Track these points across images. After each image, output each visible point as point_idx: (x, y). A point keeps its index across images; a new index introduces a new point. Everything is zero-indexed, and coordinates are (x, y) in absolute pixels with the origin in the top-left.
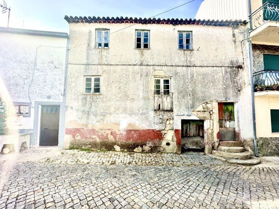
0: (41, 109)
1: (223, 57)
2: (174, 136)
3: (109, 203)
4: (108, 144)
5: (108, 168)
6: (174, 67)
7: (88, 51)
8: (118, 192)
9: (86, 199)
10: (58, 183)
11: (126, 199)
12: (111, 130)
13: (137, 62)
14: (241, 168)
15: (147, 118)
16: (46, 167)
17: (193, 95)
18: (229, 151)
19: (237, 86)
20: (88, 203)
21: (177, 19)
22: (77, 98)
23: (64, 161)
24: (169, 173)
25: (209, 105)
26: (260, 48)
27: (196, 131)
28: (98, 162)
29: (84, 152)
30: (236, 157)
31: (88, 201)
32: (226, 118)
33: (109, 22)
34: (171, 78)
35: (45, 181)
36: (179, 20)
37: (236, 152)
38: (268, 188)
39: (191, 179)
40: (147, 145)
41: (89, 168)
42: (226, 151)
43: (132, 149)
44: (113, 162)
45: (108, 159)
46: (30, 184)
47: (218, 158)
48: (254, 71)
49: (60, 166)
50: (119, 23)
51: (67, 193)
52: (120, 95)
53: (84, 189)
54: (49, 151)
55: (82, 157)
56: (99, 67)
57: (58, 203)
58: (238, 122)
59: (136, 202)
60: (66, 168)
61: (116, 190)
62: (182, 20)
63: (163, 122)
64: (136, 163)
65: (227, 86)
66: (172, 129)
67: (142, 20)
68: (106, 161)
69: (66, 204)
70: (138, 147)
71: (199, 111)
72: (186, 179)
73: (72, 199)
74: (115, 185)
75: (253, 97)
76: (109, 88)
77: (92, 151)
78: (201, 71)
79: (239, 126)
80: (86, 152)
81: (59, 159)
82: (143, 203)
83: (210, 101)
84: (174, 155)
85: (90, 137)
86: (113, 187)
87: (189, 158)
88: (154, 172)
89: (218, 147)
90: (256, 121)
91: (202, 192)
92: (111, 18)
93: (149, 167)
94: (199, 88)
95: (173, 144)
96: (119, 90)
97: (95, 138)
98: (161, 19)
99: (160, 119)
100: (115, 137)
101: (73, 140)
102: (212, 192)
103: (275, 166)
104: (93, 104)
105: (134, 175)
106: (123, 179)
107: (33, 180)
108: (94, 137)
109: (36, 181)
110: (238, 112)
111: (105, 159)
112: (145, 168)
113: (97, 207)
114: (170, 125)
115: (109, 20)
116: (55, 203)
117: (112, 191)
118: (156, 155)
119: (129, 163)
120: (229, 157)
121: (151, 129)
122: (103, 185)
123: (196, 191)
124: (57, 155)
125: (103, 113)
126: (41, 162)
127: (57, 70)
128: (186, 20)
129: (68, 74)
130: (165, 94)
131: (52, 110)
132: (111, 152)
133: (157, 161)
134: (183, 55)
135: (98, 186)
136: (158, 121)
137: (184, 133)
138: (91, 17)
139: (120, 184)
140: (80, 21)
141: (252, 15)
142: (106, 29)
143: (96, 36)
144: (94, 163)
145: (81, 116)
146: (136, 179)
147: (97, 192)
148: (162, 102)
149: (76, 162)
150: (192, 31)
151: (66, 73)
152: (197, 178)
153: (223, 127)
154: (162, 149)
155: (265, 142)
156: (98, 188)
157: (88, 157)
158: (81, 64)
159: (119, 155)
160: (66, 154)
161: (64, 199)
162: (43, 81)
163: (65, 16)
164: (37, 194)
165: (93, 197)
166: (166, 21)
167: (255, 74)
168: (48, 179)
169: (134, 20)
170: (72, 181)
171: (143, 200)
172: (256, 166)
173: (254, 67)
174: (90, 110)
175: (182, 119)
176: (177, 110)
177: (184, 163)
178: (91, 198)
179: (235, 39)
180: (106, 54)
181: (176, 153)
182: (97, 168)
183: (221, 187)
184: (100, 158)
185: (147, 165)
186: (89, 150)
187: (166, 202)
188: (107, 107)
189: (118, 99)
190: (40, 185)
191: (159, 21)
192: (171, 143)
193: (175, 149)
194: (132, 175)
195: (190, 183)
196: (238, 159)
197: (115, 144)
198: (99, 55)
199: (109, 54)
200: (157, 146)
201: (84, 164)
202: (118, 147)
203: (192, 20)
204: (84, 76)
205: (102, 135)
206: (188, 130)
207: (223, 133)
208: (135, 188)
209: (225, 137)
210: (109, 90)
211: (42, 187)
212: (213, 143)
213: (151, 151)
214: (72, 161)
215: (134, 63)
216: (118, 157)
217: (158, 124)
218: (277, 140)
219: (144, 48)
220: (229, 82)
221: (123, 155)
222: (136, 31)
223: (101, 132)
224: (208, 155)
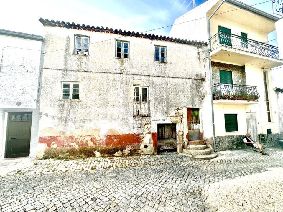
0: (8, 116)
1: (191, 71)
2: (151, 139)
3: (92, 202)
4: (88, 150)
5: (88, 173)
6: (151, 77)
7: (66, 56)
8: (99, 193)
9: (69, 202)
10: (36, 192)
11: (107, 196)
12: (91, 136)
13: (117, 71)
14: (203, 161)
15: (127, 124)
16: (18, 179)
17: (167, 102)
18: (195, 149)
19: (201, 95)
20: (71, 205)
21: (154, 35)
22: (53, 104)
23: (39, 172)
24: (145, 172)
25: (180, 111)
26: (217, 65)
27: (170, 133)
28: (77, 169)
29: (61, 160)
30: (200, 153)
31: (71, 203)
32: (193, 122)
33: (89, 30)
34: (148, 87)
35: (20, 192)
36: (155, 36)
37: (200, 150)
38: (217, 174)
39: (164, 174)
40: (127, 149)
41: (68, 175)
42: (193, 149)
43: (112, 154)
44: (93, 168)
45: (88, 165)
46: (2, 197)
47: (187, 155)
48: (213, 83)
49: (35, 176)
50: (100, 32)
51: (48, 200)
52: (100, 102)
53: (66, 194)
54: (18, 163)
55: (59, 166)
56: (78, 73)
57: (39, 209)
58: (202, 124)
59: (116, 198)
60: (42, 178)
61: (97, 191)
62: (157, 36)
63: (142, 126)
64: (117, 167)
65: (193, 95)
66: (150, 133)
67: (123, 32)
68: (86, 167)
69: (49, 209)
70: (118, 151)
71: (172, 116)
72: (159, 175)
73: (54, 204)
74: (97, 187)
75: (213, 103)
76: (89, 95)
77: (70, 158)
78: (174, 82)
79: (202, 128)
80: (64, 160)
81: (32, 170)
82: (123, 198)
83: (181, 107)
84: (151, 156)
85: (68, 144)
86: (95, 189)
87: (164, 158)
88: (133, 172)
89: (187, 146)
90: (215, 123)
91: (171, 183)
92: (91, 27)
93: (128, 168)
94: (172, 97)
95: (151, 146)
96: (100, 96)
97: (74, 146)
98: (140, 34)
99: (139, 124)
100: (95, 144)
101: (48, 149)
102: (178, 182)
103: (227, 158)
104: (71, 111)
105: (114, 177)
106: (104, 182)
107: (4, 194)
108: (72, 144)
109: (9, 194)
110: (202, 116)
111: (85, 166)
112: (125, 169)
113: (80, 207)
114: (148, 129)
115: (89, 28)
116: (36, 210)
117: (94, 192)
118: (135, 157)
119: (110, 167)
120: (195, 154)
121: (130, 133)
122: (85, 188)
123: (166, 182)
124: (29, 166)
125: (83, 120)
126: (10, 175)
127: (29, 73)
128: (161, 36)
129: (43, 79)
130: (143, 101)
131: (22, 117)
132: (91, 158)
133: (136, 162)
134: (159, 66)
135: (80, 190)
136: (137, 126)
137: (160, 136)
138: (69, 23)
139: (101, 185)
140: (57, 25)
141: (211, 39)
142: (86, 36)
143: (75, 42)
144: (73, 170)
145: (58, 123)
146: (116, 179)
147: (79, 194)
148: (141, 108)
149: (53, 171)
150: (166, 47)
151: (40, 78)
152: (168, 173)
153: (191, 129)
154: (140, 152)
155: (221, 139)
156: (79, 191)
157: (66, 165)
158: (58, 70)
159: (99, 160)
160: (39, 164)
161: (46, 205)
162: (11, 85)
163: (40, 18)
164: (14, 205)
165: (75, 200)
166: (144, 35)
167: (214, 86)
168: (22, 191)
169: (114, 31)
170: (52, 189)
171: (122, 195)
172: (213, 160)
173: (213, 79)
174: (67, 117)
175: (158, 123)
176: (154, 115)
177: (159, 162)
178: (74, 200)
179: (200, 56)
180: (85, 61)
181: (153, 154)
182: (77, 175)
183: (185, 177)
184: (79, 165)
185: (127, 167)
186: (67, 158)
187: (141, 194)
188: (87, 114)
189: (98, 105)
190: (15, 197)
191: (137, 34)
192: (149, 145)
193: (153, 150)
194: (113, 177)
195: (162, 178)
196: (201, 155)
197: (95, 150)
198: (78, 61)
199: (89, 61)
200: (136, 149)
201: (62, 172)
202: (98, 152)
203: (166, 37)
204: (62, 82)
205: (81, 142)
206: (164, 133)
207: (191, 134)
208: (116, 187)
209: (192, 138)
210: (88, 96)
211: (19, 198)
212: (183, 143)
213: (131, 154)
214: (48, 170)
215: (115, 72)
216: (98, 163)
217: (137, 129)
218: (229, 138)
219: (124, 57)
220: (195, 92)
221: (104, 160)
222: (117, 41)
223: (81, 139)
224: (179, 153)
